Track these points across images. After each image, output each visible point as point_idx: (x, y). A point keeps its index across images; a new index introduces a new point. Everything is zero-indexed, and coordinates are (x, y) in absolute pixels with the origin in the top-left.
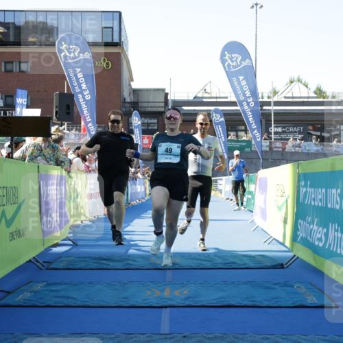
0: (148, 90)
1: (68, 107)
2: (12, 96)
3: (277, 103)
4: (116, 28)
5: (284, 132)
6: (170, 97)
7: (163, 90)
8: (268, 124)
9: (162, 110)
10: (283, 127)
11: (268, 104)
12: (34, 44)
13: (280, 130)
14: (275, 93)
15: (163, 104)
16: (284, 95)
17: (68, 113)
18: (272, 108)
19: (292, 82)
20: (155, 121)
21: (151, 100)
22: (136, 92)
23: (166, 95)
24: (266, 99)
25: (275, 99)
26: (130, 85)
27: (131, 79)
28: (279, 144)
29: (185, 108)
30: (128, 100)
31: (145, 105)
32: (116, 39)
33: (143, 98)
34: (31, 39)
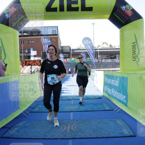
0: (65, 46)
1: (45, 55)
2: (30, 50)
3: (100, 49)
4: (56, 31)
5: (102, 57)
6: (71, 48)
7: (69, 46)
8: (98, 55)
9: (69, 52)
10: (102, 55)
11: (97, 49)
12: (35, 36)
13: (100, 56)
14: (99, 46)
15: (69, 50)
16: (101, 47)
17: (45, 57)
18: (98, 51)
19: (103, 43)
20: (67, 55)
21: (66, 49)
22: (62, 47)
23: (70, 48)
24: (97, 48)
25: (99, 48)
26: (60, 45)
27: (61, 44)
28: (100, 60)
29: (75, 51)
30: (60, 49)
31: (65, 50)
32: (56, 33)
33: (64, 49)
34: (34, 35)
